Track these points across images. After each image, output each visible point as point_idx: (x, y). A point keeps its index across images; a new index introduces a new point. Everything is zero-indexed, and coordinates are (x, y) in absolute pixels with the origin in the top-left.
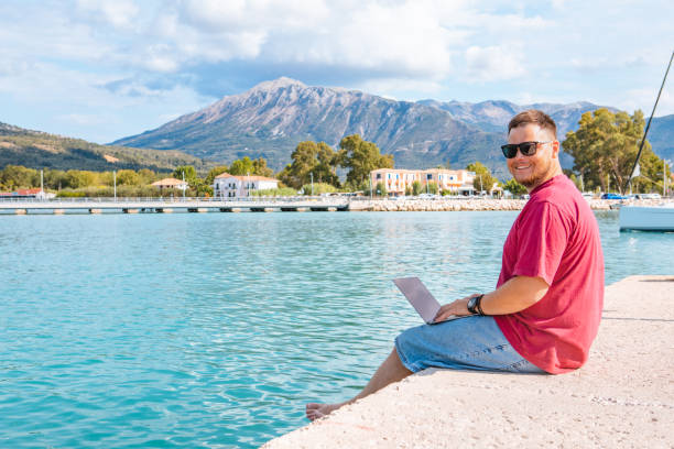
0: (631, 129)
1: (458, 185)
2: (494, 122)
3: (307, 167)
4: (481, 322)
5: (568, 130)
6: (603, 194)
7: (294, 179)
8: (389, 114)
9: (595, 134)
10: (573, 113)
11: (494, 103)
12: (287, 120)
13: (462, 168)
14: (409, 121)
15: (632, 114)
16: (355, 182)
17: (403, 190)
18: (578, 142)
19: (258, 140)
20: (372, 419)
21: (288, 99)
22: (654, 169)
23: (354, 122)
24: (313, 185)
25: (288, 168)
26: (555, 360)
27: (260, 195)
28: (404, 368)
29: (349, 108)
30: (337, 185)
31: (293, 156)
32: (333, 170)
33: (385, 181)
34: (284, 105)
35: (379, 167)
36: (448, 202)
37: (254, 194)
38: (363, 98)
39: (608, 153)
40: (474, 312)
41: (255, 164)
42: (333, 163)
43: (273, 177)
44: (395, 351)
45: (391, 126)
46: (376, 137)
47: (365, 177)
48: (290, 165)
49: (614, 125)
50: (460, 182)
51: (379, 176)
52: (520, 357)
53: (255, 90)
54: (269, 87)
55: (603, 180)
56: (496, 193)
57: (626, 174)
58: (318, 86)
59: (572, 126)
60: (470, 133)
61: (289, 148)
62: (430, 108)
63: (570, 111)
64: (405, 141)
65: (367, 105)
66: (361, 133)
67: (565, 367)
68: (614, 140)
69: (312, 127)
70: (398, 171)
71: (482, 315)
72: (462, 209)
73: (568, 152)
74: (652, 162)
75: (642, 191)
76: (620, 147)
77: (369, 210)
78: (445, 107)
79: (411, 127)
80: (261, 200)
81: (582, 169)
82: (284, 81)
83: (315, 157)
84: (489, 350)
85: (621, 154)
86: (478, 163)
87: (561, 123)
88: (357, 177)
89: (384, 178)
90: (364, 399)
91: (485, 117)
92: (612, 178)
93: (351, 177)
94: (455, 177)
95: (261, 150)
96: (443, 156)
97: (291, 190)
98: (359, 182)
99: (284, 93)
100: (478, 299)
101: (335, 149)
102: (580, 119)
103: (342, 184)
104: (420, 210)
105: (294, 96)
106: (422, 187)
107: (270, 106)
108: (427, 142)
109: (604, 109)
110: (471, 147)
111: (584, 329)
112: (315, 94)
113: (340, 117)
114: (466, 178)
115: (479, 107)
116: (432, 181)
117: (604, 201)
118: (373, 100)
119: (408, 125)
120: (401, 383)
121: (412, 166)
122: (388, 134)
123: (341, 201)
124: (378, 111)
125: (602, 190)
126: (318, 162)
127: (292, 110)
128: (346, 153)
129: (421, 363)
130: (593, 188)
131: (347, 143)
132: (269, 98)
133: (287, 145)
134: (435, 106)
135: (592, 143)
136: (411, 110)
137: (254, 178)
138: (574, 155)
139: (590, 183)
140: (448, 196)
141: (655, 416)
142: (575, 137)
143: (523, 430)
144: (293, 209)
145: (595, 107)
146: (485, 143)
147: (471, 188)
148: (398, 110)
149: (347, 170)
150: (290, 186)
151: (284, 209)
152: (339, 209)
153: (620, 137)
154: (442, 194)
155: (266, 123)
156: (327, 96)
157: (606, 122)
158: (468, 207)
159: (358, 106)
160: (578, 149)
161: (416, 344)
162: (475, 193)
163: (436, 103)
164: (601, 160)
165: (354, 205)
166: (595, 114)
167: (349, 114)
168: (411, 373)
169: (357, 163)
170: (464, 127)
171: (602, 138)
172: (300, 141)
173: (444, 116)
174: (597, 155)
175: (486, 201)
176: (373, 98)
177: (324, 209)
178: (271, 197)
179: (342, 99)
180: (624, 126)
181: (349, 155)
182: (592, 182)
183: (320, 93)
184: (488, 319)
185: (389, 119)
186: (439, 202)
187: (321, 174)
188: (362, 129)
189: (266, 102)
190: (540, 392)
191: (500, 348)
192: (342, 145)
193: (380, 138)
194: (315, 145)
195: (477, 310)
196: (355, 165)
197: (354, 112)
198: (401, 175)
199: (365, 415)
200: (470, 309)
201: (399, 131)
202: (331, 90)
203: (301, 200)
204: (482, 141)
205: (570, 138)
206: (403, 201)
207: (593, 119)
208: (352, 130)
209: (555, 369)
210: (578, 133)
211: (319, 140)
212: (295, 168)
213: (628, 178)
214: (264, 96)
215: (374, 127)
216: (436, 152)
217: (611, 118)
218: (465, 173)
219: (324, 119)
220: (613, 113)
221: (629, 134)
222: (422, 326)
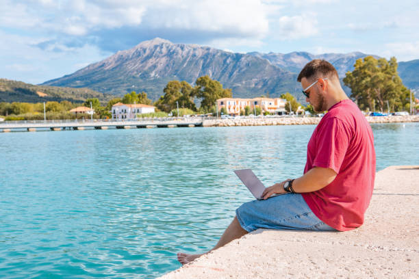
0: (388, 70)
1: (275, 109)
2: (298, 67)
3: (174, 98)
4: (293, 197)
5: (347, 71)
6: (370, 112)
7: (166, 106)
8: (228, 61)
9: (365, 73)
10: (350, 59)
11: (298, 54)
12: (160, 67)
13: (277, 97)
14: (242, 66)
16: (206, 107)
17: (239, 112)
18: (354, 79)
19: (141, 80)
20: (222, 263)
21: (161, 52)
22: (404, 96)
23: (205, 67)
24: (178, 110)
25: (162, 99)
26: (342, 222)
27: (143, 117)
28: (243, 229)
29: (202, 58)
30: (195, 110)
31: (165, 90)
32: (192, 100)
33: (226, 106)
34: (158, 57)
35: (222, 97)
36: (269, 120)
37: (139, 116)
38: (211, 51)
39: (374, 85)
40: (288, 191)
41: (139, 97)
42: (192, 95)
43: (151, 105)
44: (236, 218)
45: (230, 69)
46: (220, 78)
47: (213, 104)
48: (163, 96)
49: (377, 67)
50: (276, 107)
51: (222, 103)
52: (319, 221)
53: (138, 47)
54: (148, 44)
55: (370, 104)
56: (300, 113)
57: (385, 99)
58: (180, 44)
59: (350, 68)
60: (283, 74)
61: (162, 85)
62: (256, 57)
63: (347, 58)
64: (239, 79)
65: (214, 55)
66: (210, 74)
67: (348, 226)
68: (377, 77)
69: (177, 71)
70: (236, 99)
71: (293, 193)
72: (278, 124)
73: (347, 86)
74: (402, 91)
75: (396, 111)
76: (381, 81)
77: (216, 125)
78: (265, 56)
79: (243, 70)
80: (144, 120)
81: (357, 96)
82: (158, 41)
83: (179, 91)
84: (299, 217)
85: (382, 86)
86: (288, 93)
87: (342, 66)
88: (207, 104)
89: (226, 104)
90: (217, 250)
91: (292, 63)
92: (376, 102)
93: (204, 104)
94: (273, 103)
95: (143, 87)
96: (265, 89)
97: (164, 113)
98: (209, 107)
99: (158, 49)
100: (291, 182)
101: (193, 86)
102: (355, 63)
103: (198, 109)
104: (250, 125)
105: (164, 50)
106: (251, 110)
107: (148, 57)
108: (254, 80)
109: (370, 57)
110: (283, 83)
111: (361, 202)
112: (179, 49)
113: (196, 64)
114: (281, 103)
115: (288, 56)
116: (258, 106)
117: (371, 117)
118: (218, 52)
119: (241, 69)
120: (241, 239)
121: (244, 96)
122: (228, 75)
123: (197, 120)
124: (221, 61)
125: (370, 110)
126: (182, 95)
127: (164, 60)
128: (200, 88)
129: (254, 226)
130: (364, 109)
131: (200, 82)
132: (148, 52)
133: (161, 83)
134: (258, 56)
135: (363, 79)
136: (243, 58)
137: (139, 105)
138: (351, 87)
139: (362, 105)
140: (268, 116)
141: (409, 257)
142: (351, 75)
143: (322, 268)
144: (166, 126)
145: (365, 55)
146: (292, 79)
147: (284, 110)
148: (234, 59)
149: (201, 100)
150: (163, 110)
151: (159, 126)
152: (196, 126)
153: (381, 75)
154: (265, 114)
155: (146, 68)
156: (186, 50)
157: (372, 65)
158: (283, 123)
159: (207, 57)
160: (354, 83)
161: (250, 213)
162: (286, 113)
163: (260, 54)
164: (369, 90)
165: (206, 122)
166: (365, 60)
167: (202, 62)
168: (247, 233)
169: (208, 94)
170: (279, 70)
171: (370, 76)
172: (169, 81)
173: (265, 62)
174: (366, 87)
175: (294, 118)
176: (218, 51)
177: (186, 126)
178: (150, 118)
179: (197, 53)
180: (384, 67)
181: (202, 89)
183: (182, 48)
184: (297, 195)
185: (228, 65)
186: (261, 120)
187: (184, 102)
188: (210, 72)
189: (145, 55)
190: (333, 243)
191: (306, 214)
192: (198, 83)
193: (222, 78)
194: (180, 83)
195: (290, 189)
196: (206, 97)
197: (205, 60)
198: (237, 102)
199: (217, 261)
200: (286, 189)
201: (235, 73)
202: (189, 46)
203: (171, 120)
204: (290, 79)
205: (348, 76)
206: (238, 119)
207: (363, 63)
208: (204, 73)
209: (342, 228)
210: (353, 73)
211: (182, 79)
212: (166, 99)
213: (387, 102)
214: (144, 51)
215: (218, 70)
216: (260, 87)
217: (375, 62)
218: (279, 100)
219: (185, 66)
220: (377, 59)
221: (387, 73)
222: (254, 201)
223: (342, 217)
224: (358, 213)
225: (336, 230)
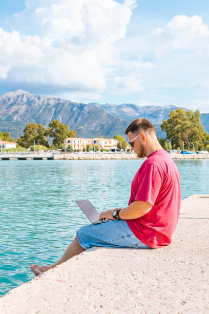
0: (194, 119)
1: (109, 147)
2: (127, 115)
3: (32, 137)
4: (120, 223)
5: (163, 119)
6: (181, 151)
7: (25, 143)
8: (74, 109)
9: (177, 121)
10: (166, 110)
11: (128, 105)
12: (21, 112)
13: (111, 138)
14: (85, 113)
15: (194, 112)
16: (57, 144)
17: (82, 149)
18: (169, 125)
19: (6, 122)
20: (64, 276)
21: (22, 101)
22: (205, 139)
23: (56, 113)
24: (35, 146)
25: (22, 137)
26: (156, 242)
27: (7, 151)
29: (54, 106)
30: (48, 146)
31: (24, 131)
32: (46, 138)
33: (72, 144)
34: (20, 104)
35: (69, 137)
36: (104, 155)
37: (3, 151)
38: (61, 101)
39: (183, 131)
40: (116, 218)
41: (4, 135)
42: (45, 135)
43: (14, 142)
44: (76, 238)
45: (75, 116)
46: (68, 121)
47: (62, 142)
48: (23, 135)
49: (186, 117)
50: (110, 145)
51: (69, 142)
52: (138, 241)
53: (4, 96)
54: (12, 95)
55: (180, 144)
56: (128, 151)
57: (191, 141)
58: (37, 95)
59: (166, 117)
60: (116, 120)
61: (22, 127)
62: (95, 107)
63: (165, 109)
64: (82, 124)
65: (63, 105)
66: (60, 119)
67: (160, 245)
68: (185, 124)
69: (34, 116)
70: (80, 139)
71: (120, 219)
72: (111, 159)
73: (164, 130)
74: (204, 135)
75: (199, 150)
76: (188, 128)
77: (64, 159)
78: (103, 106)
79: (86, 116)
80: (7, 154)
81: (171, 139)
82: (20, 92)
83: (36, 132)
84: (124, 237)
85: (189, 131)
86: (119, 135)
87: (160, 116)
88: (57, 142)
89: (72, 143)
90: (60, 265)
91: (123, 112)
92: (185, 143)
93: (55, 142)
94: (108, 142)
95: (7, 128)
96: (102, 131)
97: (23, 148)
98: (59, 144)
99: (20, 98)
100: (118, 211)
101: (46, 128)
102: (169, 114)
103: (50, 145)
104: (90, 159)
105: (25, 100)
106: (91, 147)
107: (12, 105)
108: (93, 124)
109: (181, 109)
110: (116, 127)
111: (170, 227)
112: (36, 99)
113: (49, 111)
114: (114, 143)
115: (119, 107)
116: (96, 144)
117: (181, 155)
118: (66, 102)
119: (84, 116)
120: (79, 255)
121: (86, 137)
122: (74, 120)
123: (49, 155)
124: (69, 109)
125: (180, 149)
126: (38, 134)
127: (24, 107)
128: (52, 129)
129: (90, 245)
130: (176, 148)
131: (52, 125)
132: (12, 100)
133: (21, 125)
134: (97, 106)
135: (175, 125)
136: (86, 108)
137: (4, 142)
138: (166, 132)
139: (175, 145)
140: (104, 152)
141: (203, 270)
142: (167, 122)
143: (140, 279)
144: (25, 159)
145: (177, 108)
146: (123, 125)
147: (116, 148)
148: (79, 108)
149: (53, 138)
150: (23, 146)
151: (19, 159)
152: (48, 159)
153: (189, 123)
154: (102, 151)
155: (10, 113)
156: (42, 100)
157: (182, 115)
158: (114, 157)
159: (58, 106)
160: (169, 129)
161: (87, 234)
162: (118, 150)
163: (98, 104)
164: (180, 134)
165: (56, 157)
166: (177, 111)
167: (54, 109)
169: (58, 134)
170: (113, 117)
171: (180, 124)
172: (28, 123)
173: (102, 111)
174: (178, 132)
175: (123, 154)
176: (66, 101)
177: (41, 159)
178: (13, 152)
179: (50, 102)
180: (191, 117)
181: (54, 131)
182: (176, 145)
183: (39, 98)
184: (123, 221)
185: (74, 112)
186: (99, 155)
187: (39, 140)
188: (60, 117)
189: (9, 103)
190: (148, 258)
191: (129, 236)
192: (50, 125)
193: (70, 122)
194: (36, 125)
195: (117, 217)
196: (57, 136)
197: (57, 108)
198: (81, 141)
199: (61, 274)
200: (114, 217)
201: (79, 119)
202: (44, 97)
203: (29, 154)
204: (121, 124)
205: (165, 123)
206: (81, 154)
207: (176, 114)
208: (56, 118)
209: (155, 246)
210: (168, 121)
211: (38, 122)
212: (25, 137)
213: (193, 143)
214: (9, 99)
215: (67, 116)
216: (98, 129)
217: (184, 113)
218: (113, 140)
219: (40, 112)
220: (185, 111)
221: (193, 122)
222: (90, 225)
223: (155, 238)
224: (167, 235)
225: (151, 248)
